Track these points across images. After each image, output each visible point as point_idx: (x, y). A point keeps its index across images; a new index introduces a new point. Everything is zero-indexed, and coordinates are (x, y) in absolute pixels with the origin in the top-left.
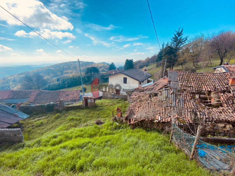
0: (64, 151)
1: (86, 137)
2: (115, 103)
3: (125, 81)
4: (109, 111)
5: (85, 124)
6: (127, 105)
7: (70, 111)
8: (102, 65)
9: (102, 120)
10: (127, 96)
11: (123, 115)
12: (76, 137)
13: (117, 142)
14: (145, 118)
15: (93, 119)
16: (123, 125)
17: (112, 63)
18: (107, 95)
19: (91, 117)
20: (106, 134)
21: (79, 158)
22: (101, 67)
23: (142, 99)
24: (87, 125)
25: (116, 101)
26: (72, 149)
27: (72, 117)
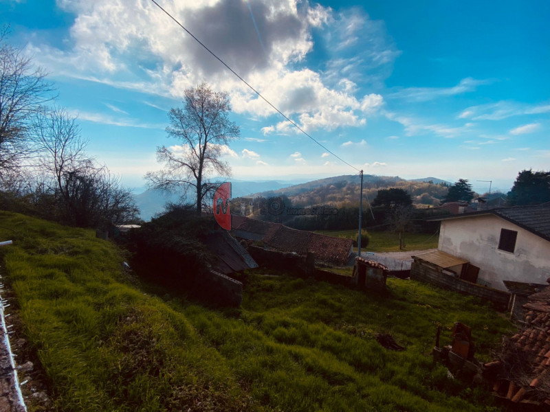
0: (294, 365)
3: (507, 242)
5: (351, 327)
6: (504, 327)
7: (323, 282)
8: (427, 184)
9: (399, 338)
10: (507, 296)
12: (325, 348)
15: (372, 323)
16: (471, 388)
17: (461, 180)
18: (426, 271)
19: (369, 316)
21: (320, 402)
22: (419, 192)
24: (354, 332)
25: (458, 298)
26: (310, 369)
27: (325, 297)
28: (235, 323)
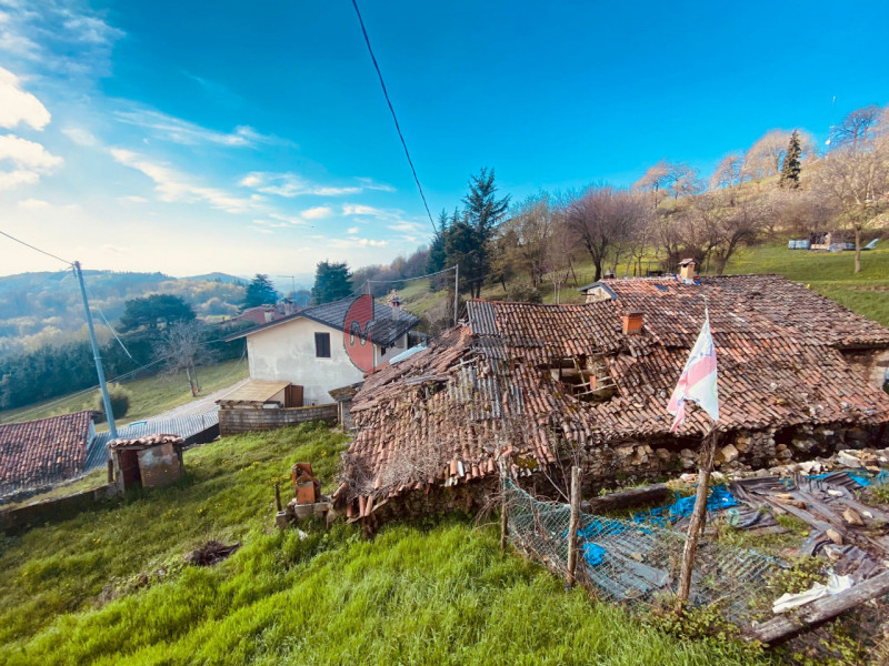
1: (141, 643)
2: (285, 447)
4: (258, 488)
5: (134, 578)
6: (339, 442)
7: (37, 531)
8: (211, 285)
9: (225, 537)
10: (336, 406)
11: (323, 491)
13: (306, 615)
14: (412, 481)
15: (174, 544)
16: (328, 532)
17: (258, 276)
18: (241, 415)
19: (166, 535)
20: (251, 598)
22: (204, 297)
23: (397, 410)
24: (145, 582)
25: (289, 434)
27: (52, 560)
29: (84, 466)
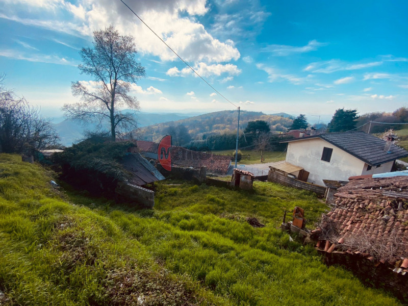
0: (195, 244)
1: (228, 236)
2: (293, 197)
3: (327, 155)
4: (276, 208)
6: (322, 208)
7: (212, 187)
8: (279, 118)
9: (261, 220)
10: (325, 189)
11: (307, 226)
12: (214, 230)
13: (284, 273)
14: (367, 253)
15: (244, 211)
16: (303, 246)
17: (301, 115)
18: (277, 176)
19: (242, 207)
20: (264, 248)
21: (213, 265)
22: (275, 123)
23: (369, 207)
24: (233, 218)
25: (296, 192)
26: (205, 246)
27: (213, 196)
28: (150, 220)
29: (226, 174)
